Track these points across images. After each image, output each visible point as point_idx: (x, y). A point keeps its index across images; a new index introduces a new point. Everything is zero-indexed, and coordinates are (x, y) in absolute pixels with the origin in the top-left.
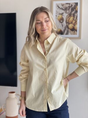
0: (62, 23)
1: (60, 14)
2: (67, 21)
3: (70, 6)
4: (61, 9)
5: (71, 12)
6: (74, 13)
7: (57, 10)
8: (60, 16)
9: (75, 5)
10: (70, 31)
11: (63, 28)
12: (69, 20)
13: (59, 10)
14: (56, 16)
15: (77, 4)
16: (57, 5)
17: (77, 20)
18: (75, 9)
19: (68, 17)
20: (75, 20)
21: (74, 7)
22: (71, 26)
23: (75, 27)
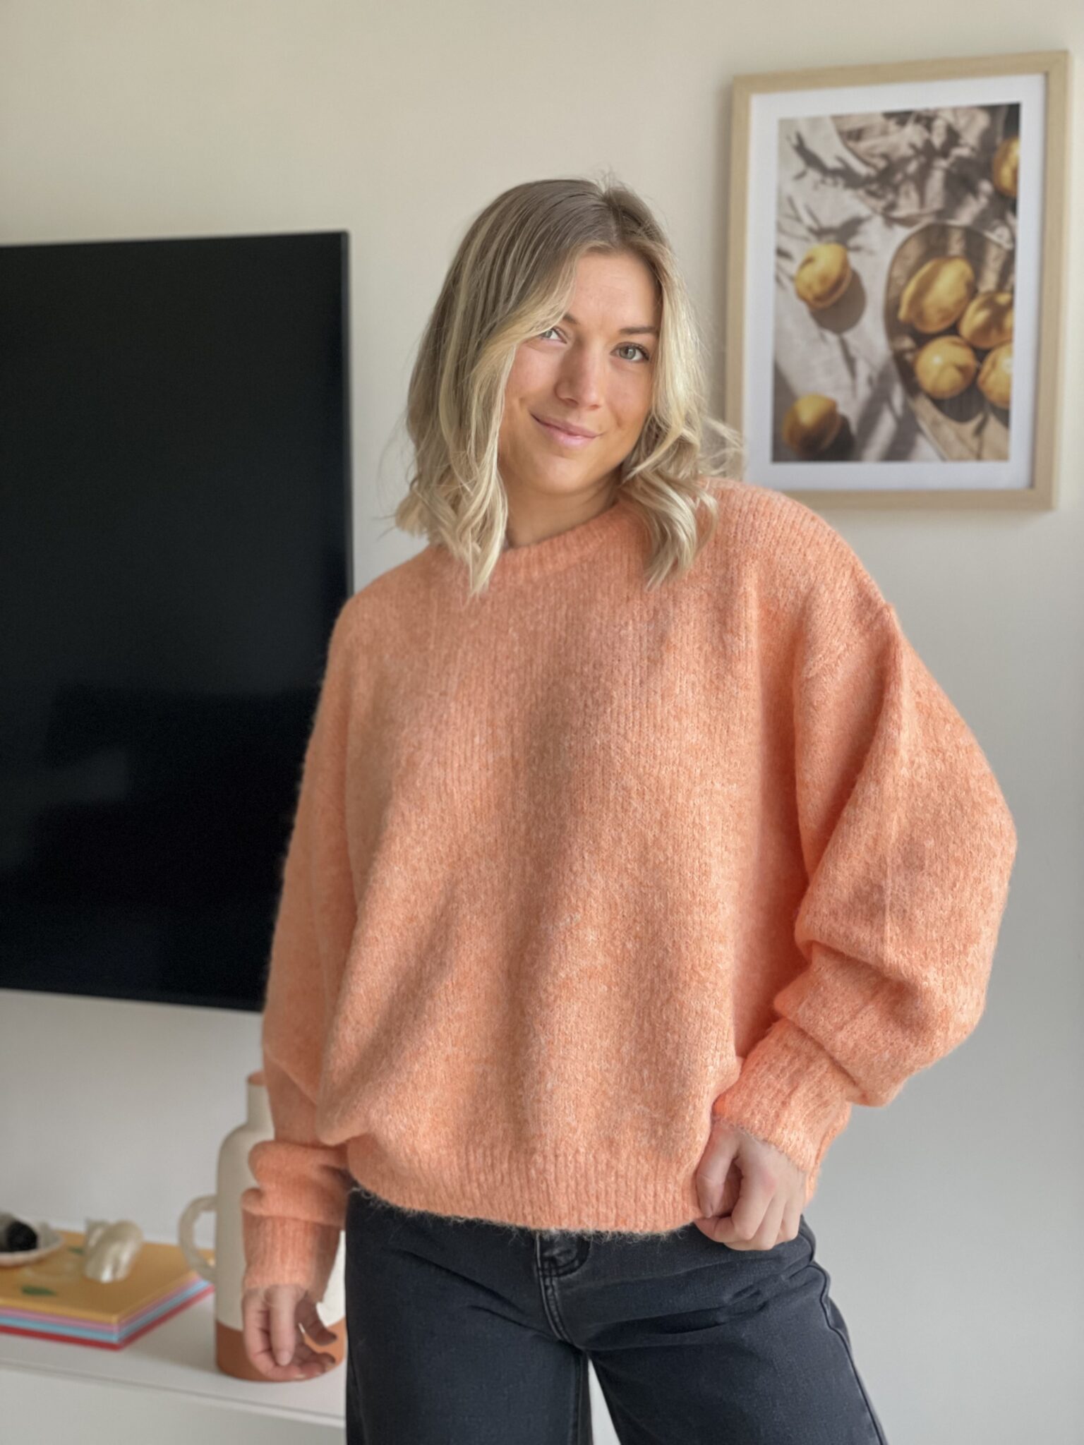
0: (849, 336)
1: (820, 233)
2: (903, 313)
3: (928, 143)
4: (834, 173)
5: (940, 214)
6: (983, 220)
7: (790, 188)
8: (827, 256)
9: (986, 137)
10: (935, 424)
11: (854, 388)
12: (918, 294)
13: (816, 187)
14: (781, 253)
15: (1006, 118)
16: (788, 138)
17: (1012, 292)
18: (991, 180)
19: (911, 262)
20: (988, 293)
21: (973, 149)
22: (943, 369)
23: (989, 374)
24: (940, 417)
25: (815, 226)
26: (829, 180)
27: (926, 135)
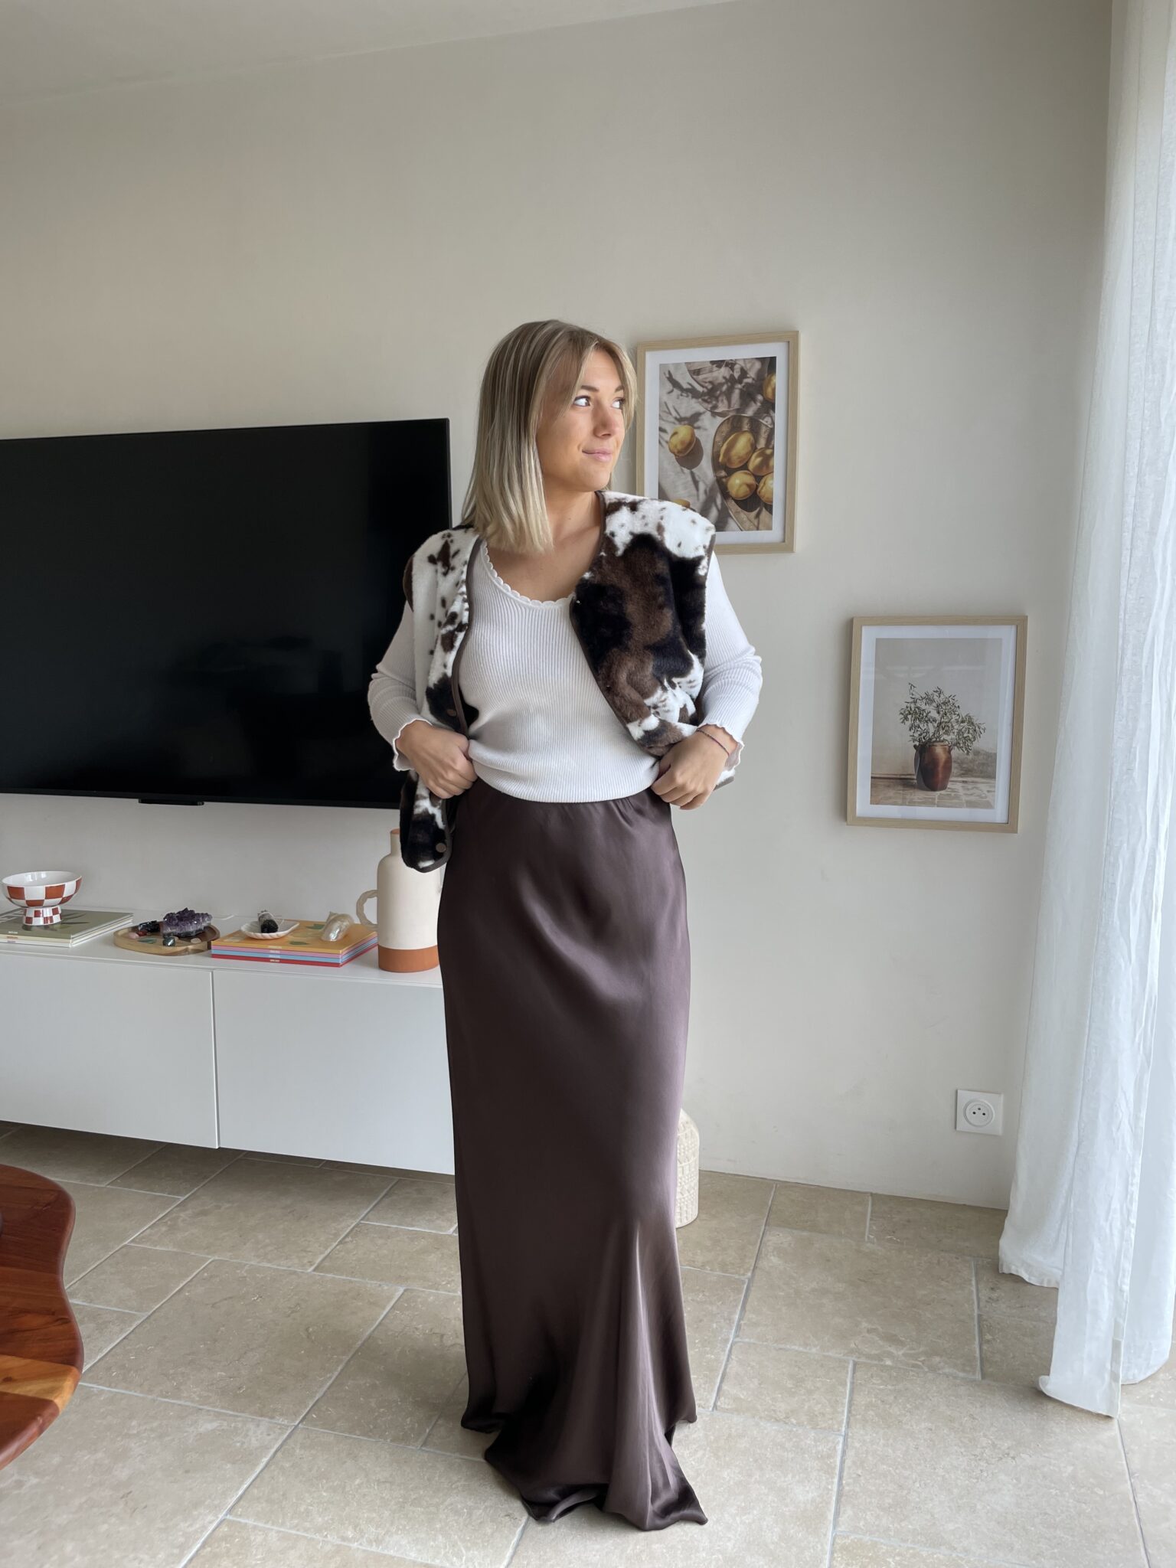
0: (694, 470)
1: (680, 420)
2: (721, 459)
3: (732, 376)
4: (687, 390)
5: (738, 410)
6: (759, 413)
7: (665, 398)
8: (684, 431)
9: (760, 373)
10: (737, 513)
11: (698, 496)
12: (728, 450)
13: (678, 398)
14: (661, 430)
15: (770, 364)
16: (665, 374)
17: (773, 448)
18: (762, 395)
19: (724, 434)
20: (762, 448)
21: (753, 379)
22: (740, 486)
23: (762, 488)
24: (740, 509)
25: (678, 417)
26: (684, 394)
27: (731, 372)
